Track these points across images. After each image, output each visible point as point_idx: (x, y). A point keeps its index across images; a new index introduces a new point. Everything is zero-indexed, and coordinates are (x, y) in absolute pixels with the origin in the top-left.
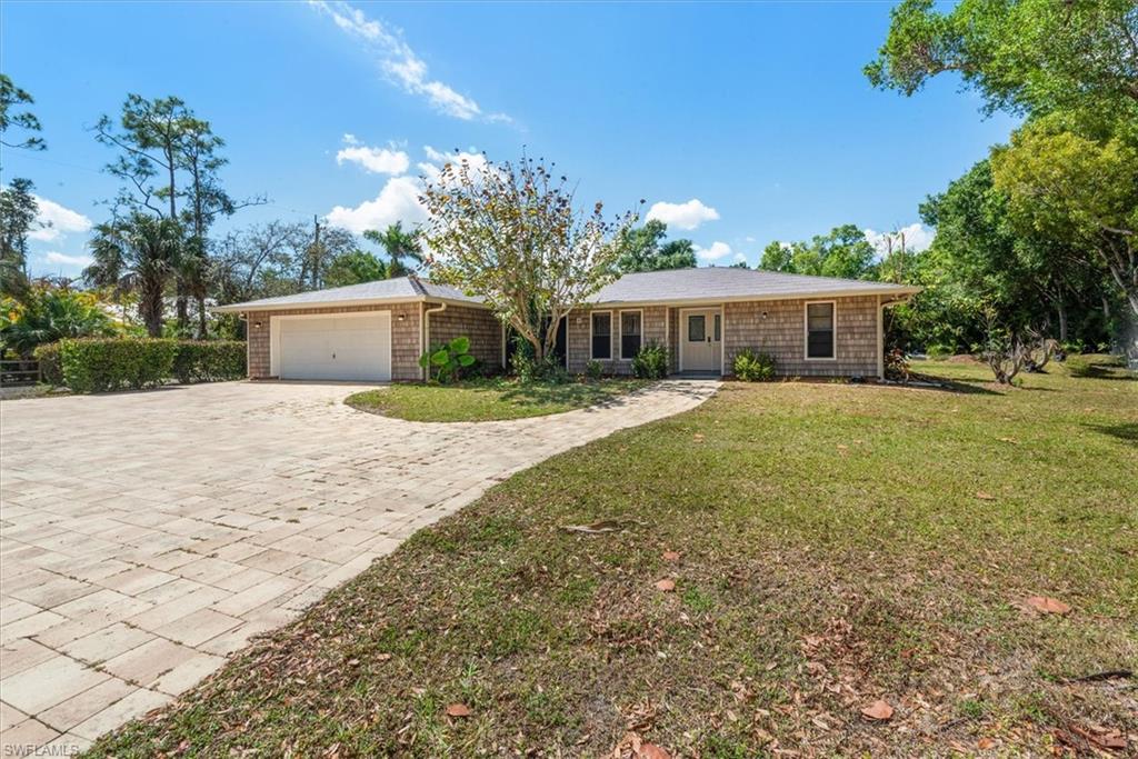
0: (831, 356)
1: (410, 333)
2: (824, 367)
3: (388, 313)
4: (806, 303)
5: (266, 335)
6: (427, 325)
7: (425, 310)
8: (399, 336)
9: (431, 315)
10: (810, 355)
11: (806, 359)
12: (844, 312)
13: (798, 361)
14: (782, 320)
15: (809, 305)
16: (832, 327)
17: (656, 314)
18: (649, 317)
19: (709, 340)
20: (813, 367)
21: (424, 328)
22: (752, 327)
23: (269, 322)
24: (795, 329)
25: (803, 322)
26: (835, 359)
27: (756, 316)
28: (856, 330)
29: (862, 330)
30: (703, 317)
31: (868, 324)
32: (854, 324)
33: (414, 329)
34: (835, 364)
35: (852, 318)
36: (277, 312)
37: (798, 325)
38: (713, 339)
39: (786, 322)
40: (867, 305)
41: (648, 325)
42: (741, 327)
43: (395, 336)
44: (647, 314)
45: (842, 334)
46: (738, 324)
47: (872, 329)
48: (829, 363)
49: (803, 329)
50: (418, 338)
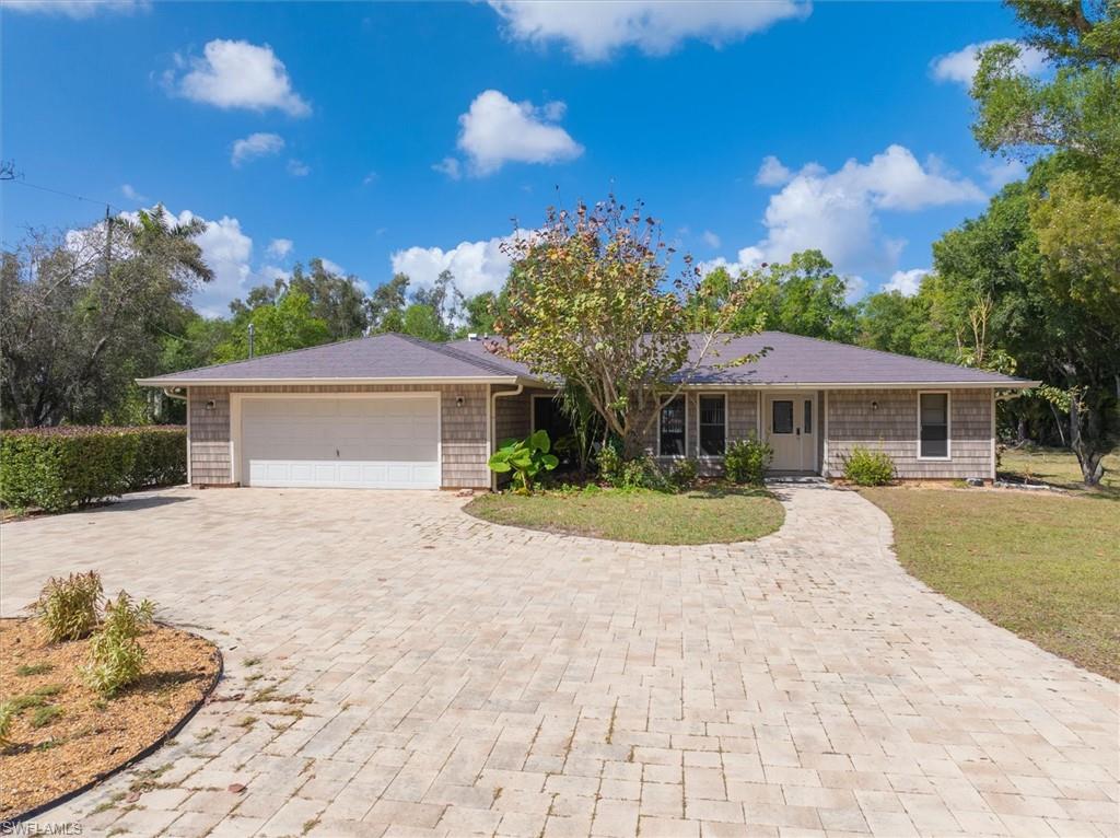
0: (945, 455)
1: (471, 424)
2: (939, 468)
3: (438, 395)
4: (919, 392)
6: (494, 415)
7: (493, 392)
8: (453, 428)
9: (499, 400)
10: (923, 455)
11: (919, 458)
12: (959, 405)
13: (910, 461)
14: (893, 412)
15: (921, 395)
16: (945, 421)
17: (744, 399)
18: (736, 402)
19: (798, 433)
20: (927, 468)
21: (491, 417)
22: (859, 419)
23: (227, 402)
24: (907, 423)
25: (916, 415)
26: (949, 458)
27: (864, 405)
28: (970, 426)
29: (976, 426)
30: (791, 403)
31: (982, 419)
32: (969, 419)
33: (477, 419)
34: (949, 464)
35: (966, 411)
36: (240, 389)
37: (910, 419)
38: (802, 430)
39: (897, 415)
40: (982, 397)
41: (733, 412)
42: (847, 419)
43: (447, 428)
44: (732, 399)
45: (956, 429)
46: (843, 415)
47: (985, 426)
48: (943, 463)
49: (916, 422)
50: (484, 432)
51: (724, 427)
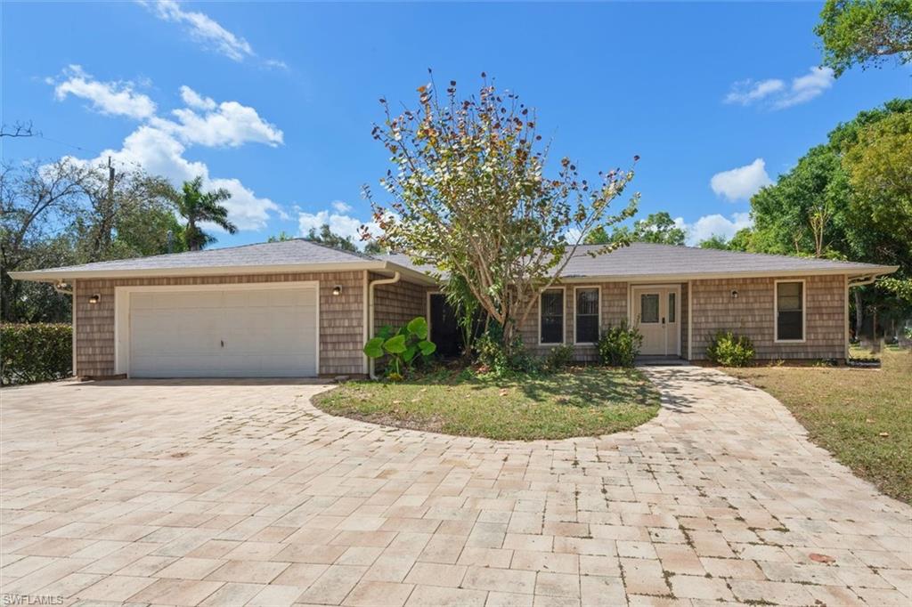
0: (801, 338)
1: (350, 311)
2: (794, 350)
3: (315, 285)
4: (776, 281)
5: (106, 314)
6: (371, 302)
7: (370, 281)
8: (330, 316)
9: (376, 289)
10: (779, 338)
11: (776, 341)
12: (813, 292)
13: (767, 343)
14: (751, 300)
15: (778, 284)
16: (801, 307)
17: (616, 291)
18: (609, 295)
19: (664, 322)
20: (783, 350)
21: (369, 305)
22: (720, 307)
23: (112, 295)
24: (765, 309)
25: (773, 302)
26: (804, 340)
27: (724, 294)
28: (824, 311)
29: (830, 311)
30: (658, 295)
31: (836, 304)
32: (823, 304)
33: (354, 307)
34: (804, 346)
35: (820, 298)
36: (126, 282)
37: (767, 306)
38: (667, 320)
39: (756, 302)
40: (835, 284)
41: (606, 304)
42: (709, 307)
43: (325, 316)
44: (606, 291)
45: (811, 314)
46: (706, 304)
47: (839, 310)
48: (798, 346)
49: (773, 309)
50: (361, 319)
51: (598, 316)
